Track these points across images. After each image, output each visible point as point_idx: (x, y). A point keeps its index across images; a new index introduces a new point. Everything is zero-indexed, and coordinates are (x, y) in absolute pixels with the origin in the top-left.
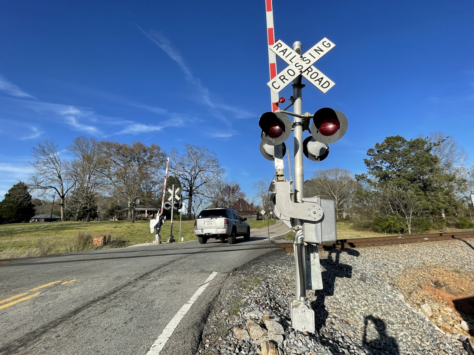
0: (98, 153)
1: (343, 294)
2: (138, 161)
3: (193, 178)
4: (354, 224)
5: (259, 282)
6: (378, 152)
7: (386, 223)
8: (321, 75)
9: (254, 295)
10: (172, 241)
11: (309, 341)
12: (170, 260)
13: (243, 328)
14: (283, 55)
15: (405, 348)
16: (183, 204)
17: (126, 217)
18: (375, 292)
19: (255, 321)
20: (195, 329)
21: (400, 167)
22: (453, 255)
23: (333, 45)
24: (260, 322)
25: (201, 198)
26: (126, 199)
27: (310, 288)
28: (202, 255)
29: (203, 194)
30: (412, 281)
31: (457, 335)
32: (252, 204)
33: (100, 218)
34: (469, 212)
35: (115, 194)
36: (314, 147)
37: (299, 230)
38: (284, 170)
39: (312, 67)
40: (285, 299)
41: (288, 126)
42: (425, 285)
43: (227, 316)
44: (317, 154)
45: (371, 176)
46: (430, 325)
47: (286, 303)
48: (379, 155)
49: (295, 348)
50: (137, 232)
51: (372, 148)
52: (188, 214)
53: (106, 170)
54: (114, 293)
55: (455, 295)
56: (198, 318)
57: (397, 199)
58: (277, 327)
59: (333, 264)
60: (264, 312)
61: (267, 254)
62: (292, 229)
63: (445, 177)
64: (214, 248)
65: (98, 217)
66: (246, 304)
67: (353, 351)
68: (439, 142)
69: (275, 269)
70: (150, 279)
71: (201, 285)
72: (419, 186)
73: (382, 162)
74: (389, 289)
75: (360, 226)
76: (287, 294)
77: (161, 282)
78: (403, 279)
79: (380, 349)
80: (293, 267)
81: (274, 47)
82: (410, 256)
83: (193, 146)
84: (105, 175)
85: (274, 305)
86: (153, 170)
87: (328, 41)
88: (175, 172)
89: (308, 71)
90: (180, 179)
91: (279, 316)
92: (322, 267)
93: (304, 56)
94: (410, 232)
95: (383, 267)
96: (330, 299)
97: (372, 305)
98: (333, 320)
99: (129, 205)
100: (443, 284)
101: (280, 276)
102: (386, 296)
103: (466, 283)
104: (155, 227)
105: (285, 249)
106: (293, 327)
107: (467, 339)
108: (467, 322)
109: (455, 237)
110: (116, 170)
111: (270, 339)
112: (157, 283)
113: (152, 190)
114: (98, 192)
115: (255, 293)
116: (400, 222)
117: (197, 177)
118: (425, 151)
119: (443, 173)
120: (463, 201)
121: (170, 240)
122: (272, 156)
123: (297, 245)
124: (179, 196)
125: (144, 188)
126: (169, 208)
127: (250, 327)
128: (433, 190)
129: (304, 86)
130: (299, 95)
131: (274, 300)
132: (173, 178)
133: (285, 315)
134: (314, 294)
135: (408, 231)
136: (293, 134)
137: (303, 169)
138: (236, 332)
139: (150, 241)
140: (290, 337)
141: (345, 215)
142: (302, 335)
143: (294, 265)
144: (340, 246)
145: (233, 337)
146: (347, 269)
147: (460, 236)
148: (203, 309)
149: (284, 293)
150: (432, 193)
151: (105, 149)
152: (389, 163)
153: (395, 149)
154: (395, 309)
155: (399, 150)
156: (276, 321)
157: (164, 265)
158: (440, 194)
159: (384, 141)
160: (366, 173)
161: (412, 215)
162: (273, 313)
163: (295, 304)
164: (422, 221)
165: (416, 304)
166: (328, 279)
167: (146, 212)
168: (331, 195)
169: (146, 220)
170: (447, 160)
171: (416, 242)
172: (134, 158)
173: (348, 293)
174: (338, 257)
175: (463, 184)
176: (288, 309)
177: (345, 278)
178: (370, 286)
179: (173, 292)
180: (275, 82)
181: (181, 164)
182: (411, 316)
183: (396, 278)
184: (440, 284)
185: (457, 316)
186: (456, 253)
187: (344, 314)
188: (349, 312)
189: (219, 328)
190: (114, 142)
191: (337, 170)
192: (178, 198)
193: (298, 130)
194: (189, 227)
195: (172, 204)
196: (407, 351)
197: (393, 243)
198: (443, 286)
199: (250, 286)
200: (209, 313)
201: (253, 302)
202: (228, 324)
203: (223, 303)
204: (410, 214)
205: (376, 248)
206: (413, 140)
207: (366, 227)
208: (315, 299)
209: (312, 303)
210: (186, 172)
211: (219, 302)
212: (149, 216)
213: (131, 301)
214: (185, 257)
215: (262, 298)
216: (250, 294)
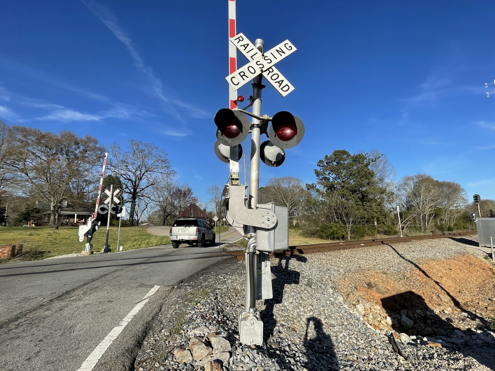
0: (8, 141)
1: (291, 301)
2: (67, 155)
3: (137, 179)
4: (303, 231)
5: (207, 294)
6: (327, 163)
7: (331, 230)
8: (282, 77)
9: (201, 309)
10: (108, 250)
11: (256, 355)
12: (102, 273)
13: (185, 349)
14: (245, 50)
15: (344, 349)
16: (124, 208)
17: (47, 223)
18: (320, 296)
19: (199, 339)
20: (126, 357)
21: (344, 179)
22: (382, 259)
23: (294, 49)
24: (206, 340)
25: (147, 201)
26: (49, 200)
27: (260, 297)
28: (144, 267)
29: (149, 198)
30: (350, 283)
31: (384, 331)
32: (205, 210)
33: (9, 223)
34: (394, 221)
35: (33, 194)
36: (271, 152)
37: (251, 237)
38: (239, 174)
39: (273, 68)
40: (233, 310)
41: (245, 126)
42: (360, 286)
43: (168, 336)
44: (273, 159)
45: (320, 185)
46: (364, 324)
47: (234, 315)
48: (327, 166)
49: (242, 365)
50: (61, 240)
51: (322, 160)
52: (129, 219)
53: (20, 163)
54: (16, 321)
55: (383, 295)
56: (131, 342)
57: (340, 208)
58: (224, 343)
59: (282, 271)
60: (210, 328)
61: (217, 263)
62: (245, 237)
63: (378, 190)
64: (158, 258)
65: (6, 222)
66: (191, 320)
67: (298, 359)
68: (376, 159)
69: (225, 279)
70: (72, 299)
71: (139, 302)
72: (359, 197)
73: (330, 173)
74: (331, 292)
75: (308, 233)
76: (236, 305)
77: (87, 302)
78: (343, 282)
79: (322, 353)
80: (244, 276)
81: (235, 40)
82: (349, 261)
83: (140, 142)
84: (18, 169)
85: (222, 318)
86: (87, 166)
87: (290, 44)
88: (115, 171)
89: (269, 71)
90: (122, 179)
91: (226, 330)
92: (272, 274)
93: (265, 54)
94: (349, 238)
95: (327, 271)
96: (278, 307)
97: (316, 309)
98: (281, 328)
99: (52, 207)
100: (374, 285)
101: (230, 286)
102: (329, 300)
103: (391, 283)
104: (85, 235)
105: (236, 257)
106: (241, 341)
107: (392, 333)
108: (391, 318)
109: (384, 242)
110: (34, 164)
111: (215, 358)
112: (81, 303)
113: (85, 191)
114: (7, 190)
115: (201, 307)
116: (341, 229)
117: (143, 178)
118: (364, 166)
119: (377, 186)
120: (391, 212)
121: (105, 250)
122: (227, 158)
123: (249, 253)
124: (119, 199)
125: (73, 187)
126: (105, 212)
127: (194, 347)
128: (369, 201)
129: (264, 87)
130: (258, 96)
131: (222, 313)
132: (112, 177)
133: (233, 328)
134: (263, 303)
135: (348, 237)
136: (251, 136)
137: (259, 174)
138: (177, 354)
139: (79, 251)
140: (237, 353)
141: (295, 222)
142: (249, 349)
143: (245, 274)
144: (289, 253)
145: (173, 361)
146: (295, 276)
147: (387, 242)
148: (139, 331)
149: (233, 304)
150: (368, 204)
151: (20, 137)
152: (335, 174)
153: (341, 162)
154: (336, 312)
155: (344, 163)
156: (223, 337)
157: (93, 280)
158: (374, 205)
159: (332, 154)
160: (316, 183)
161: (352, 222)
162: (220, 328)
163: (244, 316)
164: (359, 228)
165: (353, 304)
166: (277, 286)
167: (76, 216)
168: (284, 203)
169: (75, 226)
170: (381, 175)
171: (354, 247)
172: (61, 151)
173: (296, 300)
174: (287, 264)
175: (391, 196)
176: (236, 321)
177: (293, 284)
178: (316, 291)
179: (101, 313)
180: (234, 77)
181: (123, 162)
182: (349, 317)
183: (337, 282)
184: (371, 285)
185: (384, 313)
186: (385, 256)
187: (291, 321)
188: (296, 319)
189: (157, 351)
190: (33, 129)
191: (290, 179)
192: (117, 201)
193: (256, 132)
194: (130, 235)
195: (110, 207)
196: (345, 351)
197: (335, 249)
198: (374, 286)
199: (196, 299)
200: (146, 335)
201: (199, 317)
202: (167, 346)
203: (164, 321)
204: (350, 222)
205: (321, 253)
206: (356, 155)
207: (313, 234)
208: (264, 308)
209: (261, 313)
210: (129, 171)
211: (159, 321)
212: (79, 222)
213: (41, 329)
214: (122, 270)
215: (209, 312)
216: (197, 308)
